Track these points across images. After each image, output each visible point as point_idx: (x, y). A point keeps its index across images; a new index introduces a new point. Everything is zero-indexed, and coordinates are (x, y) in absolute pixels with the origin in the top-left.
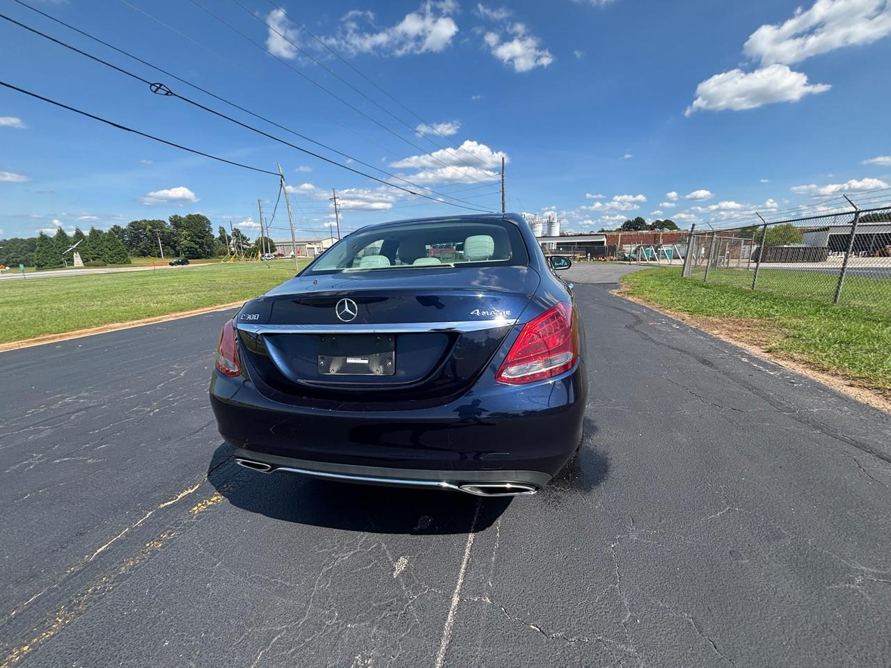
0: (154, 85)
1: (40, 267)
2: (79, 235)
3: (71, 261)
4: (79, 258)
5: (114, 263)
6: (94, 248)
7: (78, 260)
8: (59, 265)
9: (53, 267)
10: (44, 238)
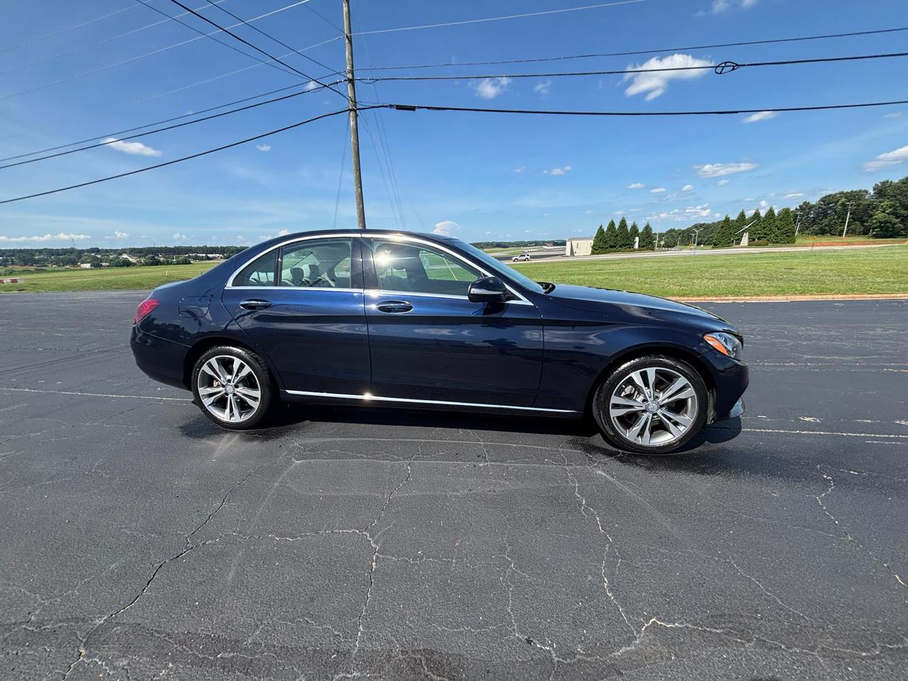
0: (718, 66)
1: (716, 245)
2: (757, 215)
3: (739, 241)
4: (747, 238)
5: (777, 242)
6: (764, 228)
7: (745, 240)
8: (728, 244)
9: (723, 247)
10: (727, 220)
